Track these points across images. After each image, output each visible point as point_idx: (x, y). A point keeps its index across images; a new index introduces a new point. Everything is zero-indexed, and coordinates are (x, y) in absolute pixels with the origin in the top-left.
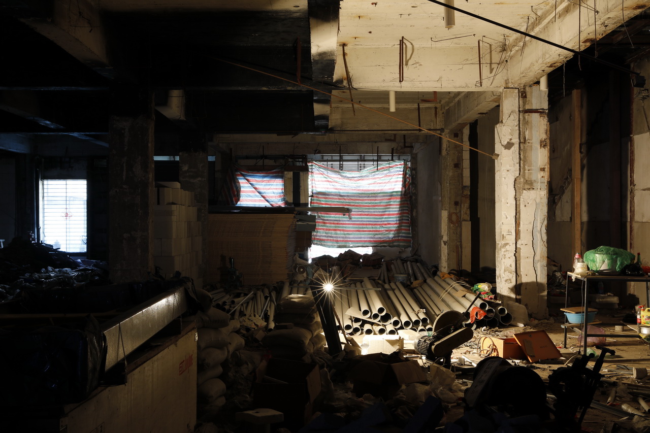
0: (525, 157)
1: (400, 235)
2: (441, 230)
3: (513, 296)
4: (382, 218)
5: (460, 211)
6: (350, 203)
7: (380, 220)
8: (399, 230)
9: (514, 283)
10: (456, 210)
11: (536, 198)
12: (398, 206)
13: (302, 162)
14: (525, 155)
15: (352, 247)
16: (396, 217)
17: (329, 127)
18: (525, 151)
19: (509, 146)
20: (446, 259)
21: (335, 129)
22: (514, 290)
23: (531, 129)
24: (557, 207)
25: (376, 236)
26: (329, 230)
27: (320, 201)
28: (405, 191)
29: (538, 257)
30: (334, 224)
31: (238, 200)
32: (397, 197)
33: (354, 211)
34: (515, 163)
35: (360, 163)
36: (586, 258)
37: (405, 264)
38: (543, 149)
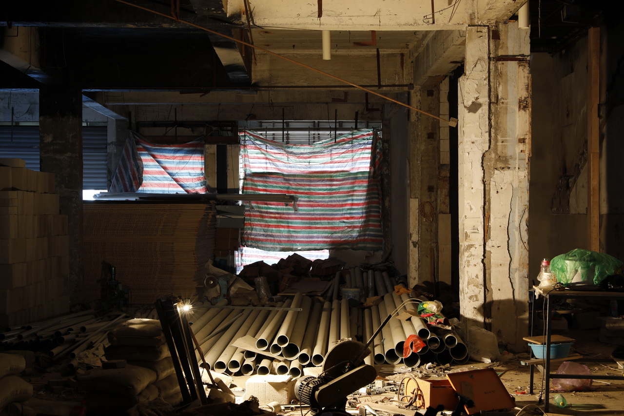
0: (497, 123)
1: (367, 233)
2: (409, 227)
3: (480, 319)
4: (343, 210)
5: (436, 200)
6: (297, 189)
7: (339, 212)
8: (365, 226)
9: (481, 301)
10: (430, 198)
11: (513, 181)
12: (365, 193)
13: (231, 131)
14: (497, 121)
15: (300, 250)
16: (362, 209)
17: (253, 82)
18: (497, 115)
19: (474, 107)
20: (416, 267)
21: (260, 85)
22: (482, 311)
23: (506, 83)
24: (571, 193)
25: (335, 235)
26: (269, 226)
27: (256, 185)
28: (374, 172)
29: (515, 265)
30: (275, 218)
31: (140, 183)
32: (364, 180)
33: (302, 199)
34: (483, 132)
35: (312, 132)
36: (553, 265)
37: (365, 274)
38: (522, 112)
